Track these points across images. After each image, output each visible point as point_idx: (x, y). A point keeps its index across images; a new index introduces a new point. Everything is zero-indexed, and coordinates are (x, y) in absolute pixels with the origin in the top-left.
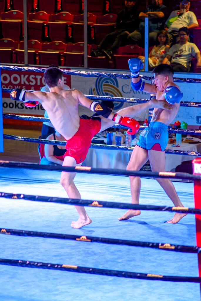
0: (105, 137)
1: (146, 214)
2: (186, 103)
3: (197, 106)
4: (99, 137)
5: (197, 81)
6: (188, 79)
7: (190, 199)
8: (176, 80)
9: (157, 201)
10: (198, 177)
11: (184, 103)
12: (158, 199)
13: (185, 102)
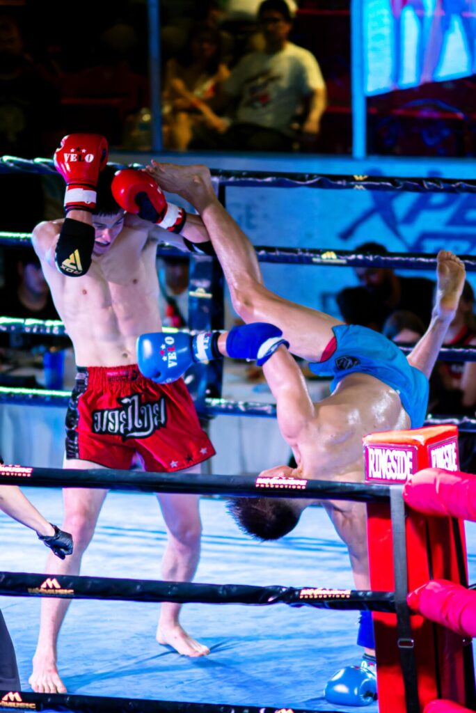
0: (39, 366)
1: (193, 612)
2: (307, 254)
3: (343, 261)
4: (17, 366)
5: (339, 183)
6: (311, 176)
7: (330, 559)
8: (275, 178)
9: (223, 567)
10: (381, 491)
11: (300, 253)
12: (228, 561)
13: (304, 251)
